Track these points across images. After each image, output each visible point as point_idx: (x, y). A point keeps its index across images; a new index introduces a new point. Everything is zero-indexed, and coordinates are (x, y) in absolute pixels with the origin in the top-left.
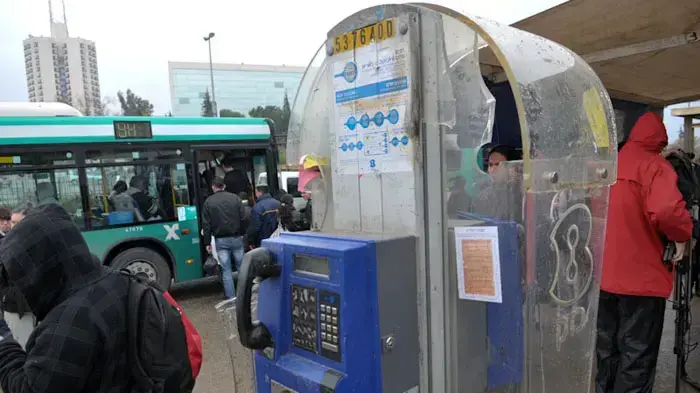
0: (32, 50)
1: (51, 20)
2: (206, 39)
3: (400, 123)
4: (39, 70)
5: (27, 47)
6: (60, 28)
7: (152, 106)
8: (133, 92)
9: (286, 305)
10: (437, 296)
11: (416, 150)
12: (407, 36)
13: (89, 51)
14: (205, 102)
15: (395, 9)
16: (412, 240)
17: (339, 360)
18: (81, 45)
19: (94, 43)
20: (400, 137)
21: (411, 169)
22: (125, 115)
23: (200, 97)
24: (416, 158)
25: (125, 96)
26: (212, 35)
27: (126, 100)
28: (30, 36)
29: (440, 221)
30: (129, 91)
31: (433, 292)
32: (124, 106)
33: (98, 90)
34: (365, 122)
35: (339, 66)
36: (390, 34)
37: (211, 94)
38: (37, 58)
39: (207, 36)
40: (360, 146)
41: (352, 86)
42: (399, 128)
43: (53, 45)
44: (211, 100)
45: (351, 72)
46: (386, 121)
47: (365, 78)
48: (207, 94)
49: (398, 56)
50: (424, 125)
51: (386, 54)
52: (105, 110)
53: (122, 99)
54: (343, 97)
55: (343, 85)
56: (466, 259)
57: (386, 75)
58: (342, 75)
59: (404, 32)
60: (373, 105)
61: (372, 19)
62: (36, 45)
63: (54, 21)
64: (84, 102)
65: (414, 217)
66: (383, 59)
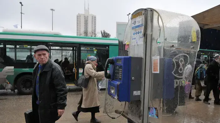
0: (79, 18)
2: (128, 15)
3: (142, 33)
5: (77, 17)
6: (87, 11)
7: (110, 35)
8: (105, 31)
9: (114, 69)
11: (144, 39)
12: (144, 15)
13: (94, 18)
15: (142, 9)
16: (141, 58)
17: (121, 80)
18: (92, 17)
19: (96, 16)
20: (142, 36)
21: (143, 43)
22: (102, 37)
24: (144, 41)
25: (103, 32)
27: (103, 33)
28: (79, 14)
29: (150, 55)
30: (104, 30)
31: (146, 71)
32: (102, 35)
33: (95, 30)
34: (136, 33)
35: (133, 21)
36: (141, 15)
38: (80, 20)
39: (128, 14)
40: (135, 39)
41: (134, 26)
43: (85, 16)
45: (135, 23)
46: (140, 33)
47: (137, 24)
49: (142, 19)
50: (147, 34)
51: (141, 19)
52: (97, 35)
53: (102, 33)
54: (133, 28)
57: (140, 23)
58: (133, 23)
59: (144, 14)
60: (138, 30)
61: (139, 11)
62: (80, 16)
63: (86, 9)
64: (91, 33)
65: (143, 54)
66: (140, 20)
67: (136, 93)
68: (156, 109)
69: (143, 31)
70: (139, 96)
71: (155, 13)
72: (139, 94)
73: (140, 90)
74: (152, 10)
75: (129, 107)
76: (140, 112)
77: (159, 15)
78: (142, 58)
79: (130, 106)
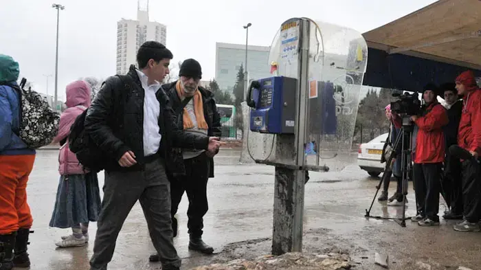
0: (123, 28)
1: (139, 9)
2: (245, 27)
4: (126, 43)
5: (120, 26)
6: (143, 14)
10: (303, 98)
11: (299, 56)
13: (160, 32)
14: (239, 73)
15: (297, 19)
18: (157, 27)
19: (165, 26)
20: (296, 53)
23: (236, 69)
24: (299, 58)
26: (250, 25)
28: (123, 19)
34: (288, 49)
35: (284, 34)
36: (295, 25)
37: (244, 67)
38: (126, 34)
39: (246, 25)
40: (286, 56)
42: (295, 50)
43: (137, 27)
44: (244, 71)
45: (286, 36)
46: (293, 49)
47: (289, 37)
48: (242, 67)
49: (297, 31)
51: (294, 30)
54: (283, 43)
55: (284, 39)
56: (311, 87)
57: (294, 36)
58: (284, 36)
59: (298, 25)
60: (290, 44)
62: (126, 25)
65: (297, 74)
66: (293, 32)
67: (289, 123)
68: (313, 142)
69: (297, 46)
70: (292, 128)
71: (312, 24)
72: (293, 125)
73: (293, 119)
74: (309, 21)
75: (277, 150)
76: (294, 151)
77: (317, 27)
78: (296, 80)
79: (279, 148)
